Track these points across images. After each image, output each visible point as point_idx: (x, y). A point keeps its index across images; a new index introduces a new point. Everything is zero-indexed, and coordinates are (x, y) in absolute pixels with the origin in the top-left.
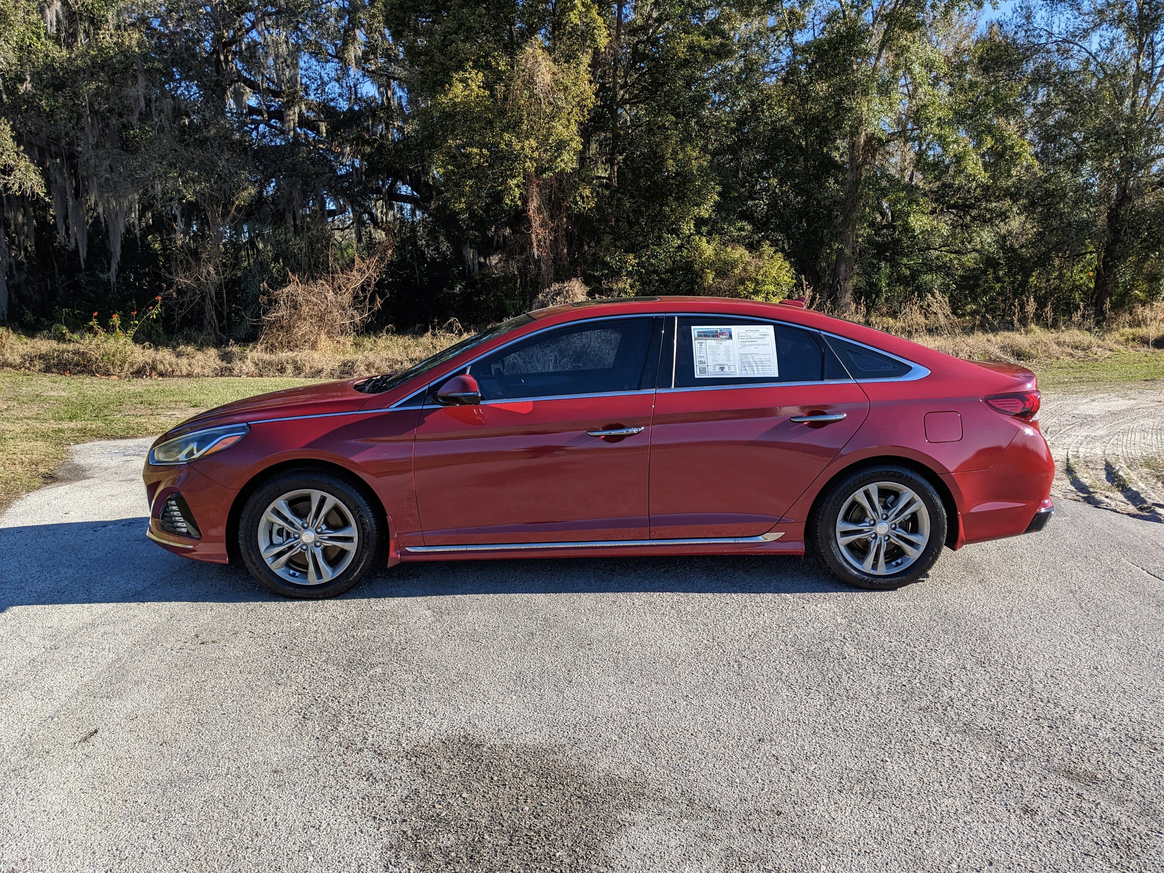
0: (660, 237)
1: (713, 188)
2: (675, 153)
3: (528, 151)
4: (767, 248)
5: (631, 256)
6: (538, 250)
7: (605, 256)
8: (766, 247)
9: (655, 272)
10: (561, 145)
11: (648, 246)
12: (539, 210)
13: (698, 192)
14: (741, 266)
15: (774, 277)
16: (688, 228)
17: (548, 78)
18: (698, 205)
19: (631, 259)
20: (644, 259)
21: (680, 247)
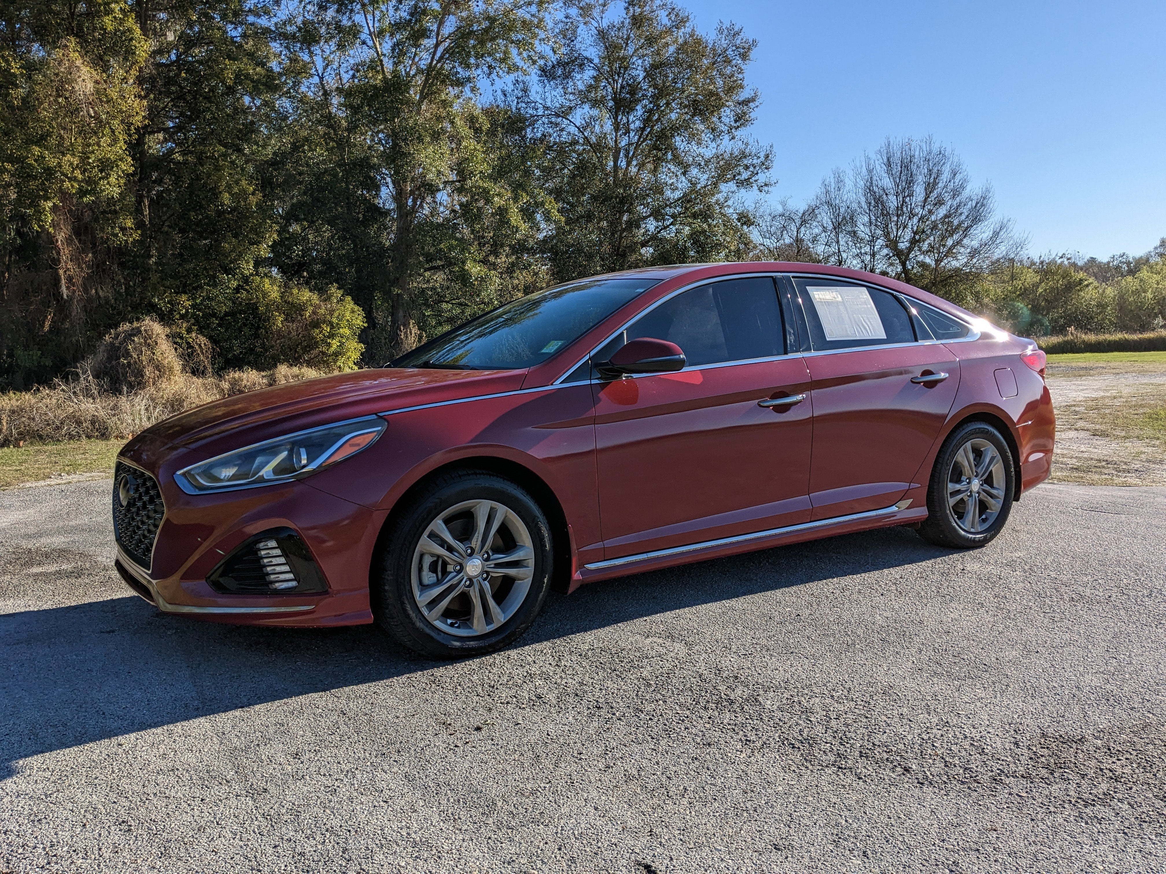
0: (214, 277)
1: (271, 226)
2: (229, 187)
3: (66, 169)
4: (335, 291)
5: (184, 297)
6: (68, 288)
7: (153, 296)
8: (333, 290)
9: (214, 315)
10: (106, 166)
11: (202, 288)
12: (69, 241)
13: (254, 230)
14: (310, 309)
15: (348, 321)
16: (248, 267)
17: (90, 86)
18: (258, 243)
19: (185, 301)
20: (198, 301)
21: (237, 290)
